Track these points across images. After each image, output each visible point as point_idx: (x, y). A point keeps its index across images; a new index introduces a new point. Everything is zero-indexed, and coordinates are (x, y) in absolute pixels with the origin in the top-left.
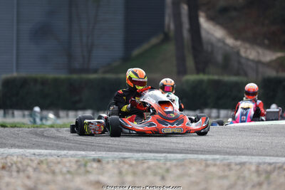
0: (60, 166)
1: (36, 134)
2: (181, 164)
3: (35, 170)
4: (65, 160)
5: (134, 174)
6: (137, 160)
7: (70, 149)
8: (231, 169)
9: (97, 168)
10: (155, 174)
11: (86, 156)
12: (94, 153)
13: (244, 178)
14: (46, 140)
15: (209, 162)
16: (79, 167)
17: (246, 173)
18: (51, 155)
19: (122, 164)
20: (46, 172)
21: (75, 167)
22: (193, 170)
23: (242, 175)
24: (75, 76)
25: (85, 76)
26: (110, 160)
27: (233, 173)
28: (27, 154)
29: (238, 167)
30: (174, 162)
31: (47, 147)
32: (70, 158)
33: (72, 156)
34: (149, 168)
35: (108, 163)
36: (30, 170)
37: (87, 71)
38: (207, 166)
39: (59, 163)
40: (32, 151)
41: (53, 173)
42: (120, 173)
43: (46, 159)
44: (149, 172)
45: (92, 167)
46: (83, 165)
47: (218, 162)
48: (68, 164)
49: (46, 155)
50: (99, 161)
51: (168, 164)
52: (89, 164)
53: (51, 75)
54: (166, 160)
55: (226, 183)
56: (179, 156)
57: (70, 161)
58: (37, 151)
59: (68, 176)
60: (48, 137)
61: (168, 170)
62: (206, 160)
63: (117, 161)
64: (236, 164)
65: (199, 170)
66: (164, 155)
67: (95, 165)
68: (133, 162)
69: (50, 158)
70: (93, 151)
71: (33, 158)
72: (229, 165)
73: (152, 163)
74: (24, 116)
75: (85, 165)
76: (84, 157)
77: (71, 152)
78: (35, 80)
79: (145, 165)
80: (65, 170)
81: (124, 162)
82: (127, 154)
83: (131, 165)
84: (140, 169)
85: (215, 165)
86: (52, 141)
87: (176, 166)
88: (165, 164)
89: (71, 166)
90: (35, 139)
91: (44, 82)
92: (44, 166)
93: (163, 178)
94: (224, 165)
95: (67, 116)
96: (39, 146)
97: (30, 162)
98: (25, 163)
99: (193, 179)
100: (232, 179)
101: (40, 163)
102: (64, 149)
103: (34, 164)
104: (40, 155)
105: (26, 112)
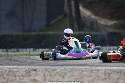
0: (18, 73)
1: (8, 59)
2: (72, 71)
3: (7, 75)
4: (20, 70)
5: (51, 75)
6: (52, 70)
7: (23, 65)
8: (93, 73)
9: (35, 73)
10: (60, 75)
11: (30, 68)
12: (33, 67)
14: (12, 62)
15: (83, 70)
16: (27, 73)
17: (100, 74)
18: (15, 68)
20: (12, 76)
21: (25, 73)
22: (76, 73)
23: (98, 75)
24: (25, 34)
25: (30, 33)
26: (40, 70)
27: (94, 74)
28: (4, 68)
29: (96, 72)
30: (68, 70)
31: (13, 65)
32: (23, 70)
33: (24, 68)
34: (57, 73)
35: (39, 71)
36: (5, 75)
37: (31, 31)
38: (83, 71)
39: (18, 71)
40: (6, 67)
41: (15, 76)
42: (45, 75)
43: (12, 70)
44: (57, 75)
45: (32, 73)
47: (88, 70)
48: (22, 72)
49: (12, 68)
50: (35, 70)
51: (66, 71)
52: (31, 72)
53: (15, 33)
54: (65, 69)
55: (90, 79)
56: (71, 67)
58: (8, 67)
59: (22, 77)
60: (13, 60)
61: (65, 74)
62: (82, 69)
63: (43, 70)
64: (95, 70)
65: (79, 73)
66: (64, 67)
67: (34, 72)
68: (50, 70)
69: (15, 70)
71: (7, 70)
72: (92, 71)
73: (58, 70)
74: (3, 51)
75: (29, 72)
76: (28, 69)
77: (24, 67)
78: (8, 36)
79: (56, 72)
80: (20, 75)
81: (46, 70)
83: (49, 72)
84: (53, 73)
85: (86, 71)
86: (15, 62)
87: (69, 72)
88: (64, 71)
90: (8, 62)
91: (12, 36)
92: (11, 73)
93: (63, 77)
94: (90, 71)
95: (22, 51)
96: (9, 65)
97: (5, 71)
98: (3, 72)
99: (77, 77)
100: (94, 76)
101: (10, 72)
102: (20, 65)
103: (7, 72)
104: (10, 68)
105: (4, 50)
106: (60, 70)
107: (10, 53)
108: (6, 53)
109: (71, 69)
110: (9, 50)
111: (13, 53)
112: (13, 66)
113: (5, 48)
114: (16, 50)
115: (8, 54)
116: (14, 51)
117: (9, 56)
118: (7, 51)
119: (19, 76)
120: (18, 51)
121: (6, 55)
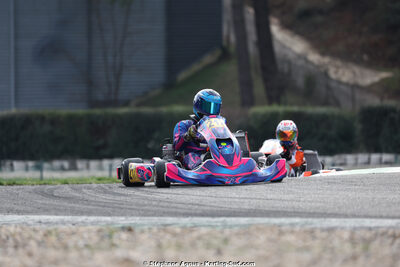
0: (74, 238)
1: (43, 194)
2: (246, 231)
3: (40, 244)
4: (82, 229)
5: (179, 247)
6: (184, 227)
7: (90, 213)
8: (314, 238)
9: (128, 240)
10: (208, 246)
11: (112, 223)
12: (123, 218)
13: (332, 250)
14: (56, 202)
15: (283, 228)
16: (102, 238)
17: (336, 243)
18: (63, 223)
19: (162, 234)
20: (54, 247)
21: (95, 239)
22: (262, 239)
23: (331, 245)
24: (97, 111)
25: (111, 111)
26: (146, 227)
27: (317, 242)
28: (30, 222)
29: (324, 234)
30: (236, 229)
31: (57, 211)
32: (90, 227)
33: (92, 223)
34: (199, 238)
35: (142, 232)
36: (33, 243)
37: (115, 103)
38: (281, 233)
39: (73, 233)
40: (37, 218)
41: (66, 247)
42: (159, 246)
43: (56, 229)
44: (200, 244)
45: (120, 239)
46: (107, 236)
47: (297, 228)
48: (86, 235)
49: (57, 223)
50: (130, 229)
51: (227, 232)
52: (115, 235)
53: (64, 111)
54: (225, 226)
56: (243, 220)
57: (89, 231)
58: (44, 218)
59: (86, 252)
60: (59, 198)
61: (226, 241)
62: (280, 226)
63: (155, 230)
64: (323, 230)
65: (270, 240)
66: (222, 219)
67: (124, 235)
68: (178, 230)
69: (63, 227)
70: (122, 215)
71: (38, 227)
72: (312, 232)
73: (204, 230)
74: (27, 169)
75: (110, 236)
76: (108, 224)
77: (92, 218)
78: (42, 118)
79: (195, 234)
80: (81, 243)
81: (165, 230)
82: (170, 220)
83: (175, 235)
84: (187, 239)
85: (292, 232)
86: (66, 204)
87: (237, 234)
88: (222, 232)
89: (90, 238)
90: (41, 201)
91: (54, 121)
92: (53, 239)
93: (219, 252)
94: (305, 232)
95: (88, 167)
96: (46, 211)
97: (32, 233)
98: (26, 235)
99: (262, 252)
100: (317, 251)
101: (47, 234)
102: (82, 213)
103: (39, 236)
104: (48, 223)
105: (31, 164)
106: (209, 229)
107: (47, 174)
108: (34, 174)
109: (244, 225)
110: (46, 165)
111: (57, 175)
112: (57, 215)
113: (32, 158)
114: (66, 164)
115: (42, 178)
116: (63, 169)
117: (45, 184)
118: (39, 168)
119: (76, 247)
120: (74, 168)
121: (34, 180)
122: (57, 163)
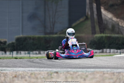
0: (40, 75)
1: (30, 61)
2: (93, 73)
3: (29, 77)
4: (42, 72)
5: (72, 78)
6: (74, 72)
7: (45, 67)
8: (114, 75)
9: (56, 76)
10: (81, 78)
11: (52, 71)
12: (55, 69)
13: (120, 79)
14: (34, 64)
15: (105, 72)
16: (48, 75)
17: (121, 77)
18: (36, 70)
19: (67, 74)
20: (34, 78)
21: (46, 75)
22: (98, 76)
23: (119, 78)
24: (47, 36)
25: (51, 36)
26: (62, 72)
28: (26, 70)
29: (117, 74)
30: (90, 73)
31: (35, 67)
32: (45, 72)
33: (45, 71)
34: (78, 75)
35: (61, 73)
36: (27, 77)
37: (53, 33)
38: (104, 74)
39: (40, 74)
40: (28, 69)
41: (37, 78)
42: (66, 78)
44: (79, 77)
45: (54, 75)
46: (50, 74)
47: (109, 72)
48: (43, 74)
49: (34, 71)
50: (57, 73)
51: (87, 73)
53: (37, 36)
54: (87, 71)
56: (92, 70)
57: (45, 73)
58: (30, 69)
59: (43, 80)
60: (35, 63)
61: (87, 76)
62: (104, 71)
63: (65, 73)
64: (117, 73)
65: (100, 76)
66: (86, 69)
67: (55, 74)
68: (72, 73)
69: (36, 72)
70: (55, 68)
71: (28, 72)
72: (113, 73)
73: (80, 73)
74: (25, 54)
75: (51, 75)
76: (50, 71)
77: (45, 69)
78: (30, 38)
79: (77, 74)
80: (42, 77)
82: (69, 70)
83: (71, 74)
84: (75, 76)
85: (107, 73)
86: (37, 65)
87: (90, 74)
88: (86, 73)
89: (45, 75)
90: (29, 64)
91: (34, 39)
92: (33, 76)
93: (85, 80)
94: (111, 73)
95: (44, 53)
96: (31, 67)
97: (27, 74)
98: (25, 74)
99: (98, 80)
100: (115, 79)
101: (31, 74)
102: (42, 67)
103: (29, 75)
104: (32, 71)
105: (26, 52)
106: (82, 73)
107: (31, 55)
108: (28, 55)
110: (31, 53)
111: (35, 56)
112: (34, 68)
113: (27, 50)
114: (37, 52)
115: (30, 57)
116: (36, 54)
117: (31, 58)
118: (29, 53)
119: (40, 78)
120: (40, 53)
121: (28, 57)
122: (34, 52)
